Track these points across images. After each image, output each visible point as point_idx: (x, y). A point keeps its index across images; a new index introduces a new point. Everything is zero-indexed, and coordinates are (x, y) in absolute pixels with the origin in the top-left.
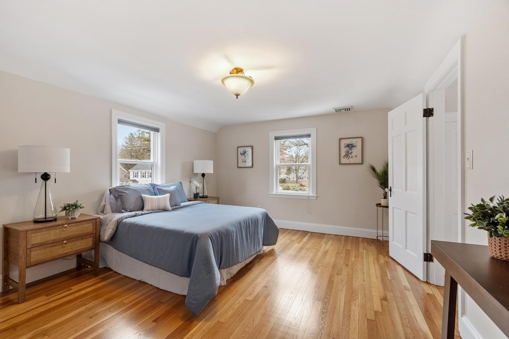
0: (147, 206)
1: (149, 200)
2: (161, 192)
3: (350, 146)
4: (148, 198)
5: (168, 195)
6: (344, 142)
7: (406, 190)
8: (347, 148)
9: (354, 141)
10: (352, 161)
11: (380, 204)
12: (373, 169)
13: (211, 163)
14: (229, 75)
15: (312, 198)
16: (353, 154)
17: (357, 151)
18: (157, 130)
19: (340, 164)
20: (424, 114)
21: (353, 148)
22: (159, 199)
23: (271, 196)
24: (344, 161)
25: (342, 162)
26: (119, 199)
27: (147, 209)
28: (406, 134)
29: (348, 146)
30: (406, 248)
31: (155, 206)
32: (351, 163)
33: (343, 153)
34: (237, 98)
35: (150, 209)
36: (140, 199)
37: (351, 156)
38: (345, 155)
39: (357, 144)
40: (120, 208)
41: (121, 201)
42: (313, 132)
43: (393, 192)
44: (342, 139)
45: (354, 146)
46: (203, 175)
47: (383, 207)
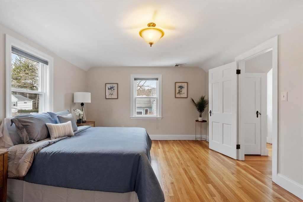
0: (55, 134)
1: (56, 128)
2: (62, 120)
3: (181, 87)
4: (54, 126)
5: (70, 122)
6: (178, 85)
7: (223, 112)
8: (179, 88)
9: (183, 84)
10: (182, 96)
11: (198, 120)
12: (193, 100)
13: (89, 95)
14: (147, 27)
15: (159, 119)
16: (183, 92)
17: (184, 90)
18: (46, 63)
19: (176, 97)
20: (237, 72)
21: (183, 88)
22: (64, 126)
23: (131, 119)
24: (178, 96)
25: (177, 97)
26: (25, 129)
27: (55, 136)
28: (223, 82)
29: (180, 87)
30: (223, 143)
31: (62, 133)
32: (182, 97)
33: (177, 91)
34: (151, 46)
35: (57, 136)
36: (45, 127)
37: (181, 93)
38: (179, 92)
39: (185, 86)
40: (27, 138)
41: (27, 131)
42: (160, 77)
43: (213, 113)
44: (177, 82)
45: (183, 87)
46: (82, 104)
47: (200, 122)
